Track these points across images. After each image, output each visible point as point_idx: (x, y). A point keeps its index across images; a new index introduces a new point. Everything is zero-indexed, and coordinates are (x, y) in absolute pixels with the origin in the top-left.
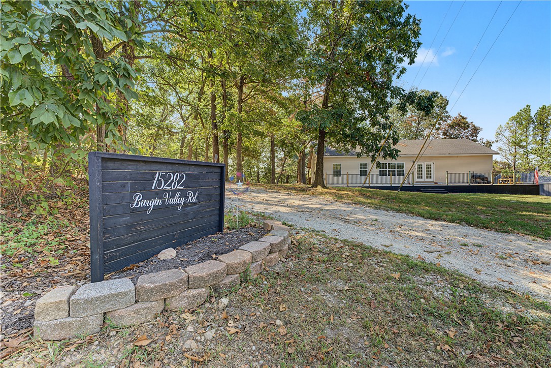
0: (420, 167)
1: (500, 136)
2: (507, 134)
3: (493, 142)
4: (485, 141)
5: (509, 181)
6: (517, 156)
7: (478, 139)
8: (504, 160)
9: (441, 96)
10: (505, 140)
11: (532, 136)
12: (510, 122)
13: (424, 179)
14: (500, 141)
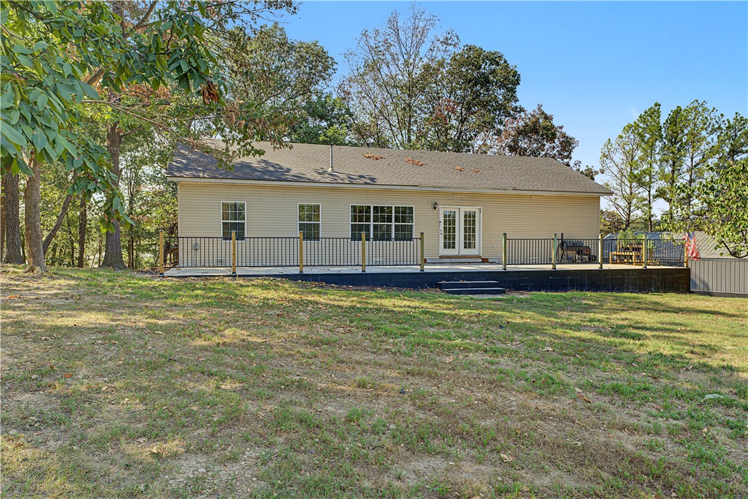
0: (450, 221)
1: (608, 161)
2: (619, 157)
3: (596, 173)
4: (583, 168)
5: (631, 256)
6: (634, 201)
7: (572, 163)
8: (613, 209)
9: (505, 62)
10: (615, 170)
11: (659, 163)
12: (623, 135)
13: (460, 249)
14: (607, 171)
